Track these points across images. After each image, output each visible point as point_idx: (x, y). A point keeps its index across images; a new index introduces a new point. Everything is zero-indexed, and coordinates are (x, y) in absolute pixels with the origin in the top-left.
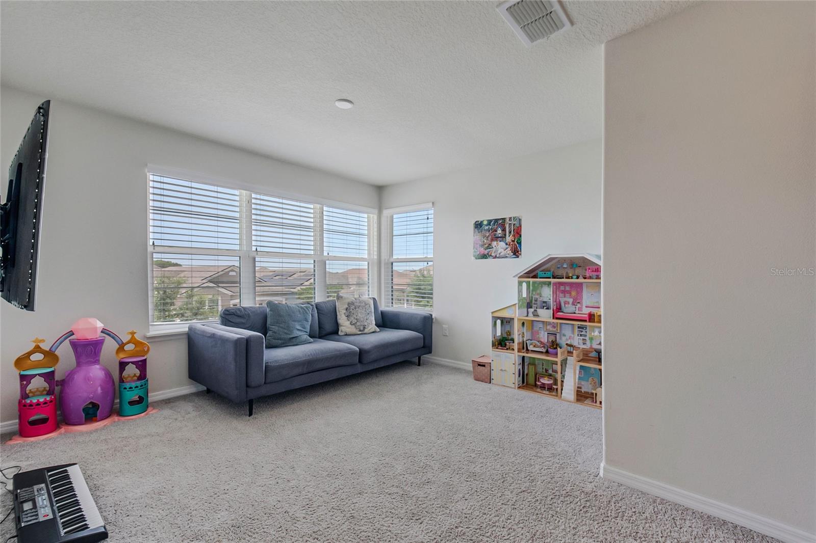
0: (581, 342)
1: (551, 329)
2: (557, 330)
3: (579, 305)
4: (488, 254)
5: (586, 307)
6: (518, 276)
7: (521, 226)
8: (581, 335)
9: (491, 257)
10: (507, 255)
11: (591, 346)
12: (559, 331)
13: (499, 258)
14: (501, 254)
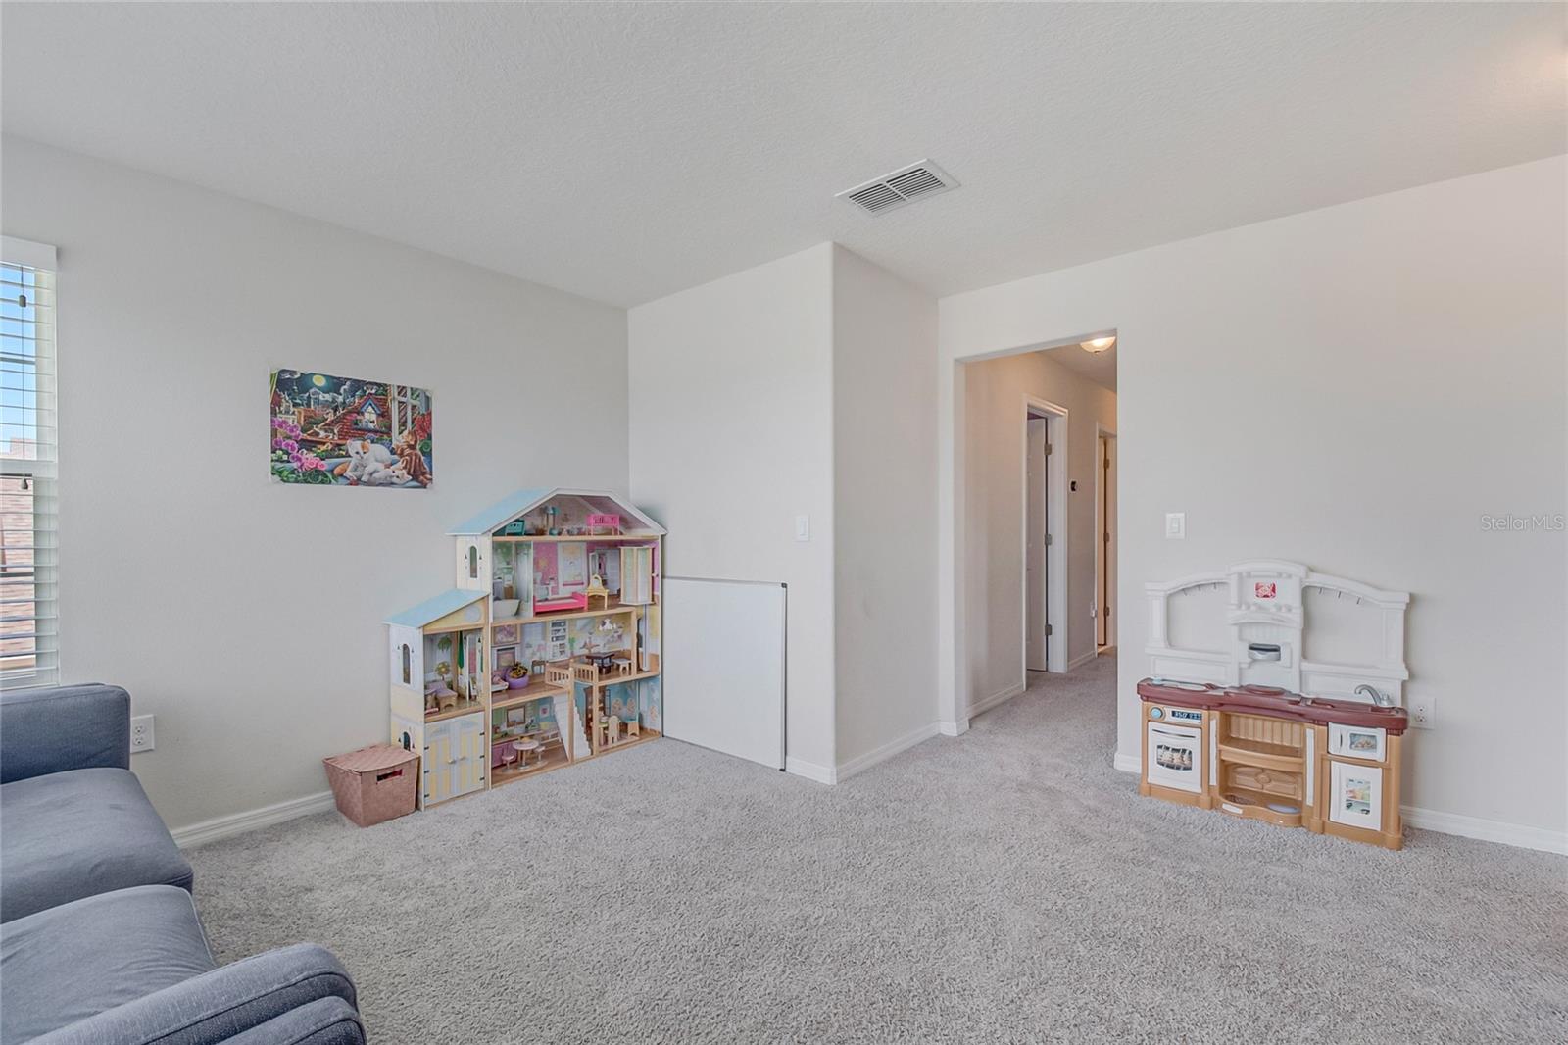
0: (557, 650)
1: (504, 640)
2: (516, 638)
3: (552, 584)
4: (332, 471)
5: (564, 585)
6: (493, 532)
7: (430, 414)
8: (557, 639)
9: (340, 480)
10: (395, 480)
11: (572, 653)
12: (519, 641)
13: (368, 484)
14: (376, 475)
